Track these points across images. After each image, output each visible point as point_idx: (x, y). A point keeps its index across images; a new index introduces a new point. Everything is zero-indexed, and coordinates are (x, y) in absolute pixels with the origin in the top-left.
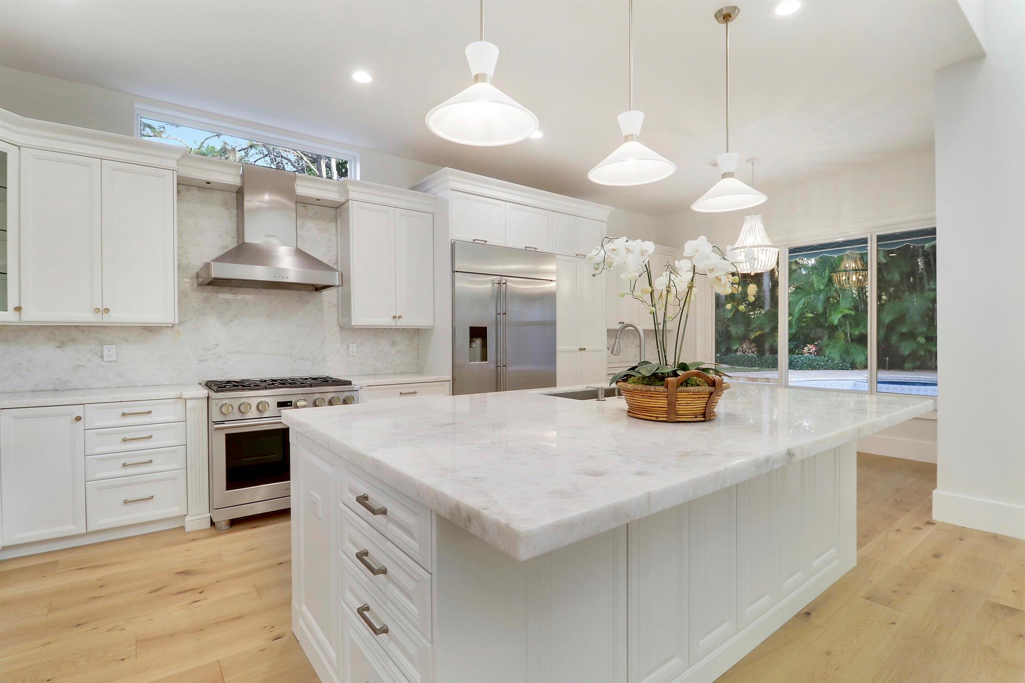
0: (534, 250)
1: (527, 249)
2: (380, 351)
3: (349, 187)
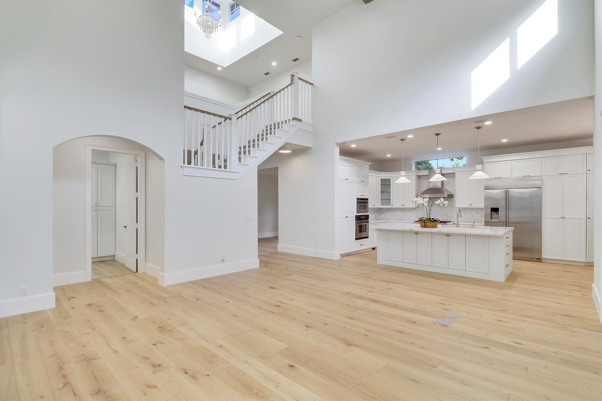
0: (529, 176)
1: (524, 176)
3: (455, 169)
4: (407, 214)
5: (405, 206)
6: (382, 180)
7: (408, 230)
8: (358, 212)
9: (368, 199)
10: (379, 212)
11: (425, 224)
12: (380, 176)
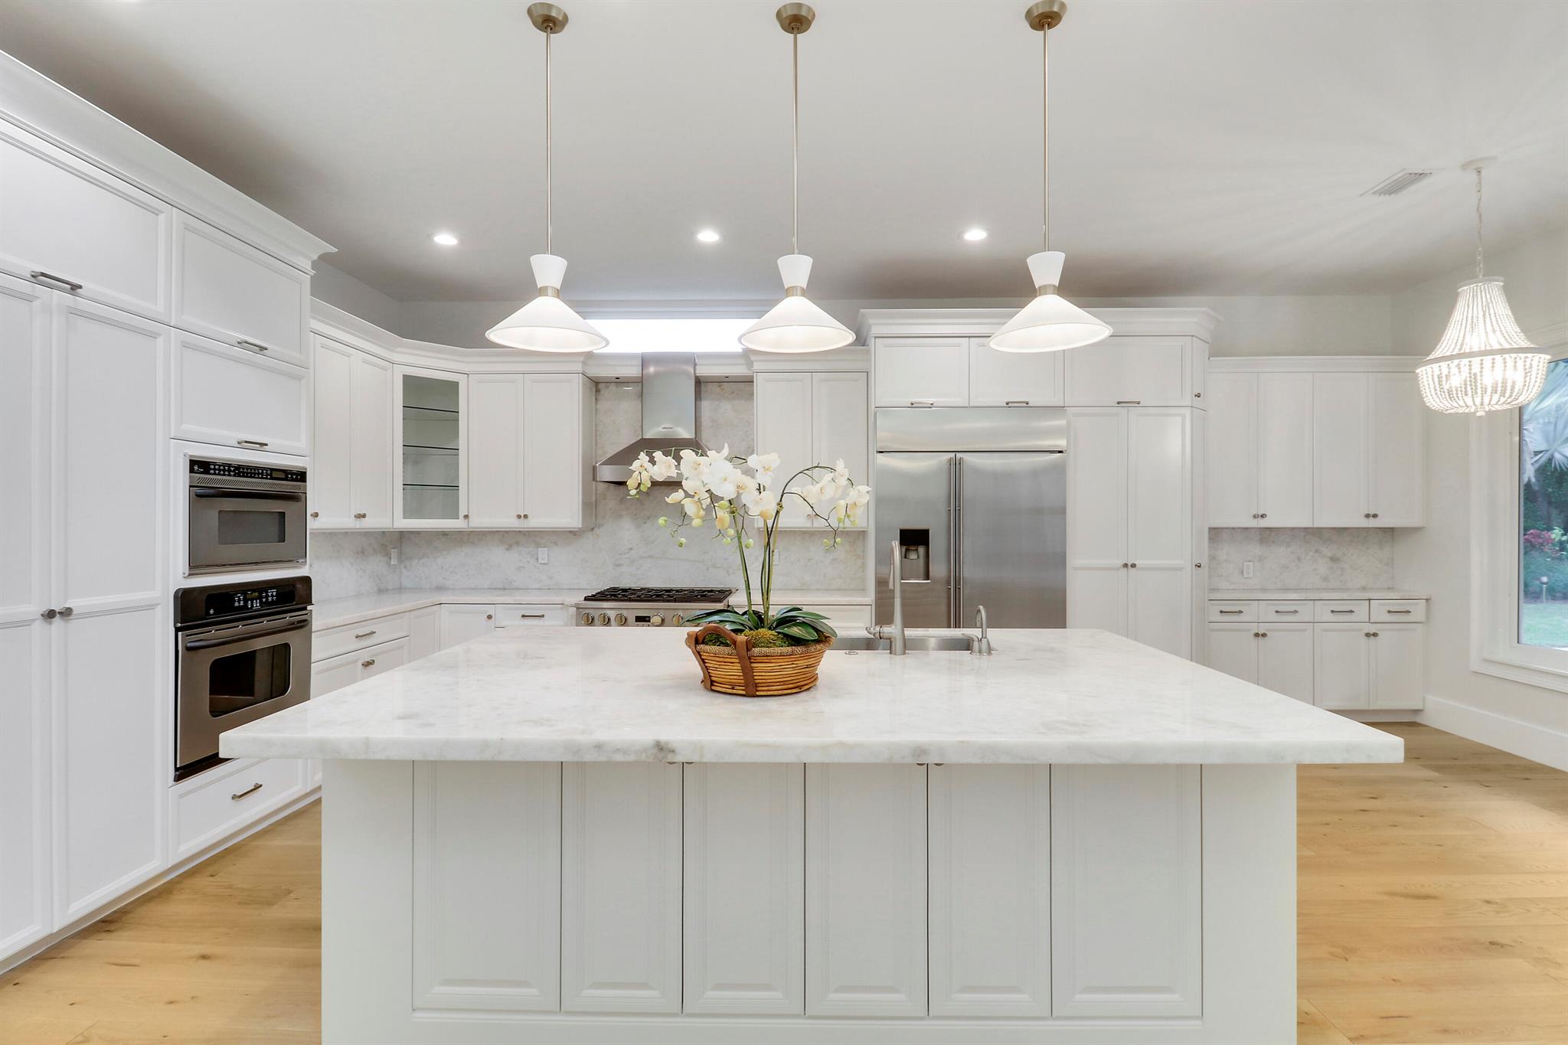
0: (1025, 405)
1: (1010, 405)
2: (809, 560)
3: (753, 358)
4: (540, 561)
5: (535, 522)
6: (412, 384)
7: (631, 758)
8: (196, 566)
9: (301, 476)
10: (400, 553)
11: (747, 671)
12: (396, 357)
